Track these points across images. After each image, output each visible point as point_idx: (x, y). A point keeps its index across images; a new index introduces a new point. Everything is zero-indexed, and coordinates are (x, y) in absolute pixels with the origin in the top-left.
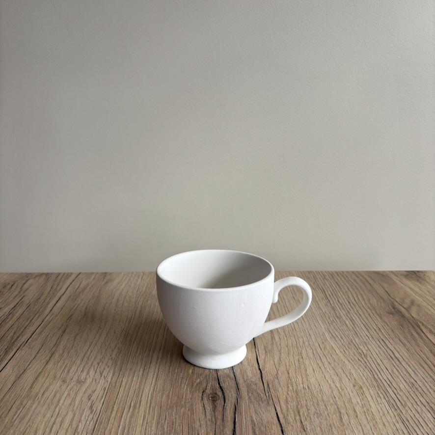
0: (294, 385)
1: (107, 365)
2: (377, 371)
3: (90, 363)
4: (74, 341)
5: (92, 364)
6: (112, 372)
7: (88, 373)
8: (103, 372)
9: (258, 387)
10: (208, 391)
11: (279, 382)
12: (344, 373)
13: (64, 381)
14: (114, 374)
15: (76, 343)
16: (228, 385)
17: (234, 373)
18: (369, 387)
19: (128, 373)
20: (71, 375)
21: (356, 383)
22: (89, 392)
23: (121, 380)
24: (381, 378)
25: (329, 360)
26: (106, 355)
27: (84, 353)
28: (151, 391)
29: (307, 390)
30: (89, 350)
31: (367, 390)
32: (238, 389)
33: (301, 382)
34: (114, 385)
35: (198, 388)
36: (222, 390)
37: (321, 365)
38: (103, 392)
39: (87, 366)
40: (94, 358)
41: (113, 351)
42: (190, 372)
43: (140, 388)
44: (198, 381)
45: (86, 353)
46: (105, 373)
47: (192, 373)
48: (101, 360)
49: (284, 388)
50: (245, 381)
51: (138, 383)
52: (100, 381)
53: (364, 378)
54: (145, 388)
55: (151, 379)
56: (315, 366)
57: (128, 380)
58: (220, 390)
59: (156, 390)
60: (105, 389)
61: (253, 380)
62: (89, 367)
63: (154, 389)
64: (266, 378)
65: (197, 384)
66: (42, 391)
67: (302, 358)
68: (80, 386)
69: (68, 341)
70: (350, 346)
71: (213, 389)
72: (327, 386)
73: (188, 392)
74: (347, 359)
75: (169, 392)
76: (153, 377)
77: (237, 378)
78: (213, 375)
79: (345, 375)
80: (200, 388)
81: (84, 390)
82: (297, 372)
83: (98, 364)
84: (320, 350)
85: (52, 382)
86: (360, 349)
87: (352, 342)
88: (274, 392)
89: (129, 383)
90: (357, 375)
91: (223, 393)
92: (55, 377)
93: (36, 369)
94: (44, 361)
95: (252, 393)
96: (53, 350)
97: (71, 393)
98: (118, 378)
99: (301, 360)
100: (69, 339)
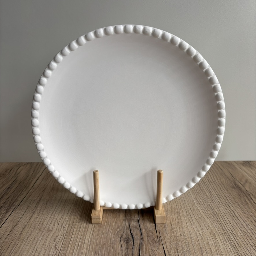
0: (175, 233)
1: (65, 220)
2: (224, 224)
3: (55, 218)
4: (46, 205)
5: (56, 219)
6: (68, 224)
7: (54, 225)
8: (63, 224)
9: (153, 234)
10: (124, 237)
11: (166, 231)
12: (205, 225)
13: (40, 230)
14: (69, 225)
15: (47, 206)
16: (136, 232)
17: (139, 225)
18: (219, 234)
19: (77, 225)
20: (44, 226)
21: (211, 232)
22: (54, 237)
23: (73, 230)
24: (227, 229)
25: (196, 217)
26: (65, 214)
27: (52, 212)
28: (90, 236)
29: (183, 236)
30: (55, 211)
31: (218, 236)
32: (142, 235)
33: (179, 231)
34: (69, 232)
35: (118, 234)
36: (132, 236)
37: (191, 220)
38: (63, 237)
39: (53, 221)
40: (57, 215)
41: (69, 211)
42: (114, 224)
43: (84, 234)
44: (118, 230)
45: (53, 213)
46: (64, 225)
47: (115, 225)
48: (61, 217)
49: (168, 235)
50: (146, 230)
51: (83, 231)
52: (61, 230)
53: (216, 229)
54: (87, 235)
55: (91, 229)
56: (187, 221)
57: (77, 230)
58: (131, 236)
59: (94, 236)
60: (64, 235)
61: (151, 229)
62: (55, 221)
63: (92, 235)
64: (159, 229)
65: (118, 232)
66: (27, 236)
67: (180, 216)
68: (49, 233)
69: (42, 205)
70: (208, 208)
71: (127, 235)
72: (194, 233)
73: (112, 237)
74: (207, 217)
75: (101, 237)
76: (92, 227)
77: (141, 228)
78: (127, 226)
79: (205, 227)
80: (119, 234)
81: (51, 235)
82: (177, 225)
83: (60, 219)
84: (190, 210)
85: (33, 230)
86: (214, 210)
87: (210, 206)
88: (163, 237)
89: (78, 231)
90: (213, 227)
91: (133, 238)
92: (35, 227)
93: (24, 222)
94: (28, 217)
95: (150, 238)
96: (34, 210)
97: (44, 237)
98: (71, 228)
99: (179, 217)
100: (43, 204)
